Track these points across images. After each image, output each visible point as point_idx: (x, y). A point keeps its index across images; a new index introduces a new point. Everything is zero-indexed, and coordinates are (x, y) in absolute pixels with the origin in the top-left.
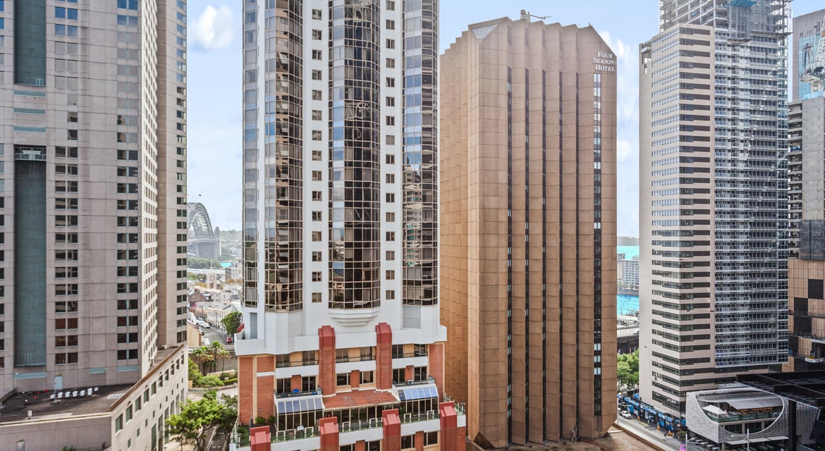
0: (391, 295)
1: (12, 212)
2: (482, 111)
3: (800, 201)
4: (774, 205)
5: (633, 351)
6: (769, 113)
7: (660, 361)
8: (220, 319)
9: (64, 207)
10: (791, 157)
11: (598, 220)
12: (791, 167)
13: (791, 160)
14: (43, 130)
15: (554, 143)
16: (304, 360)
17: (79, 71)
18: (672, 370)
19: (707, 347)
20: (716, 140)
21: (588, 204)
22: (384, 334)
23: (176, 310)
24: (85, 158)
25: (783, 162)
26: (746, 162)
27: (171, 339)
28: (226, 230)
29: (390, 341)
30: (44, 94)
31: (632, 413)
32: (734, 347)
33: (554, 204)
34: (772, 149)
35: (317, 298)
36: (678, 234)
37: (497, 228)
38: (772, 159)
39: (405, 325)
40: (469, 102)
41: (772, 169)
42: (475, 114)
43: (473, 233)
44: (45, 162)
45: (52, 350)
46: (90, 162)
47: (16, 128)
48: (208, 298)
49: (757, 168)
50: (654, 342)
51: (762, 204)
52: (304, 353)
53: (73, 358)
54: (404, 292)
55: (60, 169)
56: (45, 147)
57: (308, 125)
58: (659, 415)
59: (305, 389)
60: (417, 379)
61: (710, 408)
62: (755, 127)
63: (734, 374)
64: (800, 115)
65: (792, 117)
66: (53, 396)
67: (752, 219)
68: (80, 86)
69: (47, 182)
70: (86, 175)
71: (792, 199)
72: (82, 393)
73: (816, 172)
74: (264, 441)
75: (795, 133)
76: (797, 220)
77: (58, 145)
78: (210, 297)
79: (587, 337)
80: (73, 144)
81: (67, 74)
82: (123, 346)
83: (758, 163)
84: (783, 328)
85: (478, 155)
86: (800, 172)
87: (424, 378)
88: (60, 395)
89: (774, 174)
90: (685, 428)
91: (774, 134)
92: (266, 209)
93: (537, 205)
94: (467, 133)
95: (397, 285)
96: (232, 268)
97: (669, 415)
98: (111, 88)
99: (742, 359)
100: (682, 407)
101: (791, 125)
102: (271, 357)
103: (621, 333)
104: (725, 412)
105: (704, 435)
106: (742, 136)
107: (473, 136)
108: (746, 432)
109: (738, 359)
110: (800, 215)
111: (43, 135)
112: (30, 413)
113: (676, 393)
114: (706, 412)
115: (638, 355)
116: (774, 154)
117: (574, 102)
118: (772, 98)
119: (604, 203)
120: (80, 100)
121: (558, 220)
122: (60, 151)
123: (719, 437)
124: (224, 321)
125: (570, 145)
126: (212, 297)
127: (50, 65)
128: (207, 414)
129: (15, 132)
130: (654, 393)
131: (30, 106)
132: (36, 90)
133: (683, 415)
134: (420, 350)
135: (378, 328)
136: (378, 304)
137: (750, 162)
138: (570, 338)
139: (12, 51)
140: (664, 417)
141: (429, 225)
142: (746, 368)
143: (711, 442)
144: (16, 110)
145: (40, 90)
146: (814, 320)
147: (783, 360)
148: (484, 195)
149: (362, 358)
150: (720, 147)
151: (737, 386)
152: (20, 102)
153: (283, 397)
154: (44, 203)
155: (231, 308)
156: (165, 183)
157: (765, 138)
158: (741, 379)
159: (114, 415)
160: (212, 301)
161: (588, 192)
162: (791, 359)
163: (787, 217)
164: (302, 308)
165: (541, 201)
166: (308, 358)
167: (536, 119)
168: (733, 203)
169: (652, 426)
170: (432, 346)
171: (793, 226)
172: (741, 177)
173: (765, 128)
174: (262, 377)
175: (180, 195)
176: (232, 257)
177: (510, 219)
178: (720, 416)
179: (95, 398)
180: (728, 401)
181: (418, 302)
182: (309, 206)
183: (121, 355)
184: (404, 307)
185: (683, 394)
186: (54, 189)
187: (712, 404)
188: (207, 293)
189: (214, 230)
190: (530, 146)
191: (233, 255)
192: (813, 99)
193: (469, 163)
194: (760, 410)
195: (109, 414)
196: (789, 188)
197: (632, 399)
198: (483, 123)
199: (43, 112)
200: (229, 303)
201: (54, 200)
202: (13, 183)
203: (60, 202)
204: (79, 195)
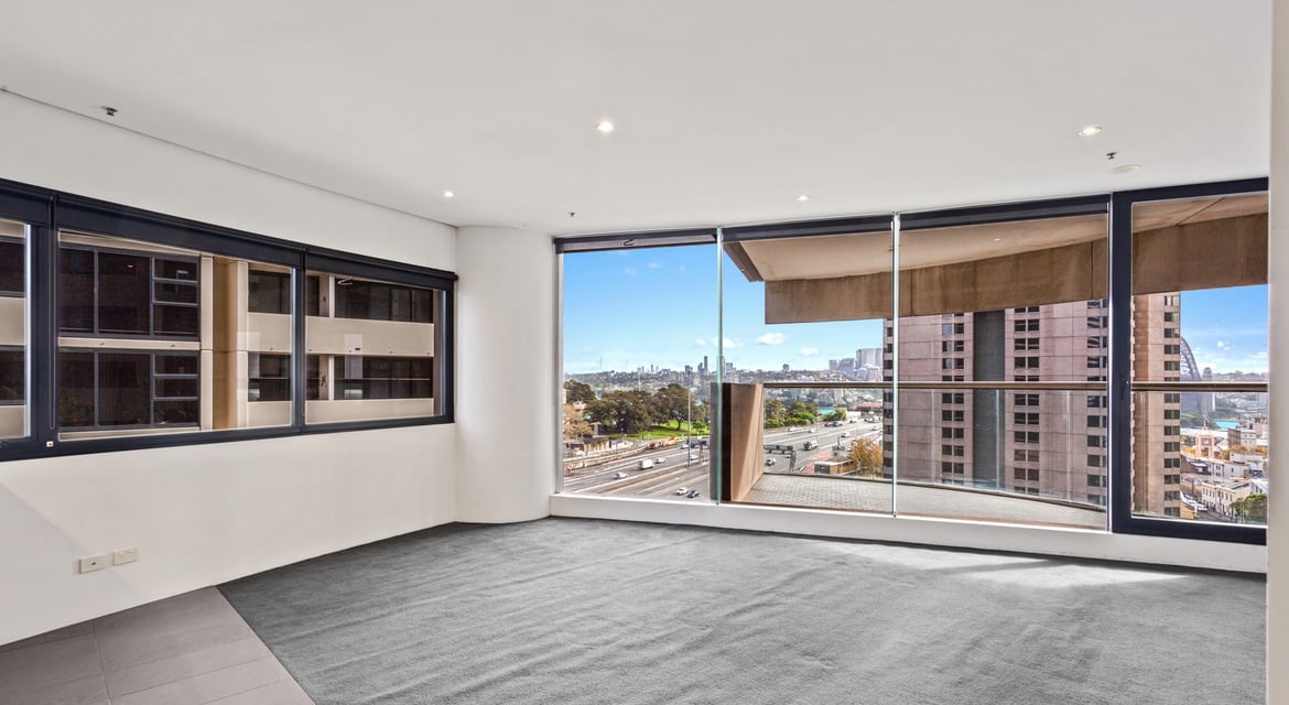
1: (971, 355)
8: (1226, 503)
9: (1024, 348)
23: (1163, 478)
28: (1223, 373)
45: (1011, 464)
48: (1201, 470)
69: (1006, 323)
78: (1205, 469)
96: (1242, 430)
124: (1235, 505)
126: (1209, 470)
155: (1248, 488)
156: (1146, 312)
160: (1210, 474)
175: (1169, 325)
176: (1237, 414)
186: (1013, 329)
188: (1199, 461)
189: (1201, 373)
191: (1238, 411)
200: (1243, 481)
201: (1013, 341)
202: (972, 325)
203: (1019, 344)
204: (1041, 334)
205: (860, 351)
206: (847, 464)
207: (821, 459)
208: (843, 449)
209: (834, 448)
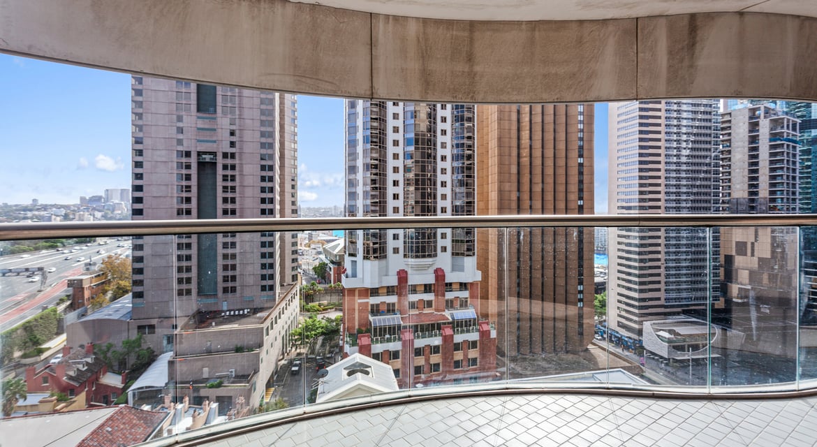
0: (444, 249)
1: (196, 195)
2: (499, 124)
3: (729, 184)
4: (710, 187)
5: (601, 293)
6: (706, 120)
7: (624, 299)
8: (311, 268)
9: (227, 192)
10: (722, 152)
11: (581, 198)
12: (722, 159)
13: (722, 154)
14: (215, 142)
15: (549, 145)
16: (388, 292)
17: (237, 103)
18: (633, 306)
19: (659, 290)
20: (666, 140)
21: (574, 188)
22: (439, 274)
23: (291, 261)
24: (240, 159)
25: (716, 156)
26: (688, 156)
27: (288, 279)
29: (444, 280)
30: (215, 119)
31: (602, 336)
32: (679, 290)
33: (549, 188)
34: (708, 146)
35: (396, 251)
36: (638, 208)
37: (510, 204)
38: (708, 153)
39: (454, 269)
40: (490, 117)
41: (708, 161)
42: (495, 125)
43: (493, 207)
44: (216, 163)
45: (221, 285)
46: (244, 162)
47: (199, 141)
48: (301, 254)
49: (697, 161)
50: (619, 285)
51: (700, 186)
52: (388, 287)
53: (234, 290)
54: (453, 247)
55: (225, 167)
56: (216, 153)
57: (391, 136)
58: (623, 338)
59: (389, 311)
60: (461, 306)
61: (662, 333)
62: (695, 131)
63: (679, 310)
64: (730, 121)
65: (723, 122)
66: (223, 314)
67: (692, 197)
68: (237, 112)
69: (217, 175)
70: (241, 171)
71: (723, 182)
72: (241, 312)
73: (742, 163)
74: (367, 343)
75: (726, 134)
76: (727, 198)
77: (224, 151)
79: (573, 281)
80: (233, 150)
81: (229, 105)
82: (264, 283)
83: (698, 157)
84: (716, 276)
85: (496, 154)
86: (729, 163)
87: (466, 306)
88: (228, 313)
89: (709, 165)
90: (642, 348)
91: (710, 135)
92: (364, 192)
93: (538, 188)
94: (488, 138)
95: (448, 242)
97: (630, 338)
98: (256, 114)
99: (685, 299)
100: (640, 332)
101: (723, 129)
102: (367, 290)
103: (597, 280)
104: (673, 336)
105: (656, 352)
106: (684, 137)
107: (493, 141)
108: (689, 351)
109: (682, 299)
110: (730, 194)
111: (215, 145)
112: (214, 324)
113: (635, 322)
114: (658, 336)
115: (605, 296)
116: (710, 150)
117: (564, 117)
118: (708, 109)
119: (585, 186)
120: (237, 121)
121: (553, 199)
122: (225, 155)
123: (669, 354)
124: (314, 269)
125: (561, 146)
126: (303, 253)
127: (219, 99)
128: (317, 328)
129: (198, 143)
130: (618, 322)
131: (206, 126)
132: (210, 116)
133: (640, 338)
134: (463, 286)
135: (436, 271)
136: (435, 255)
137: (692, 156)
138: (561, 282)
139: (195, 91)
140: (626, 339)
141: (470, 202)
142: (687, 305)
143: (661, 357)
144: (199, 129)
145: (213, 116)
146: (739, 271)
147: (716, 300)
148: (501, 182)
149: (426, 291)
150: (668, 145)
151: (682, 318)
152: (201, 124)
153: (374, 316)
154: (216, 189)
155: (318, 260)
157: (703, 139)
158: (685, 312)
159: (265, 326)
160: (304, 255)
161: (574, 179)
162: (722, 299)
163: (719, 196)
164: (386, 257)
165: (540, 185)
166: (390, 290)
167: (537, 129)
168: (678, 186)
169: (617, 345)
170: (472, 284)
171: (723, 202)
172: (684, 167)
173: (703, 131)
174: (361, 303)
177: (519, 198)
178: (668, 339)
179: (249, 316)
180: (674, 328)
181: (463, 254)
182: (391, 190)
183: (263, 288)
184: (452, 258)
185: (641, 323)
186: (221, 180)
187: (663, 330)
190: (533, 147)
192: (740, 109)
193: (490, 159)
194: (698, 335)
195: (262, 326)
196: (721, 175)
197: (602, 326)
198: (500, 132)
199: (215, 130)
200: (316, 257)
201: (221, 187)
202: (196, 176)
203: (225, 189)
204: (237, 183)
205: (107, 190)
206: (99, 275)
207: (74, 274)
208: (95, 264)
209: (86, 264)
